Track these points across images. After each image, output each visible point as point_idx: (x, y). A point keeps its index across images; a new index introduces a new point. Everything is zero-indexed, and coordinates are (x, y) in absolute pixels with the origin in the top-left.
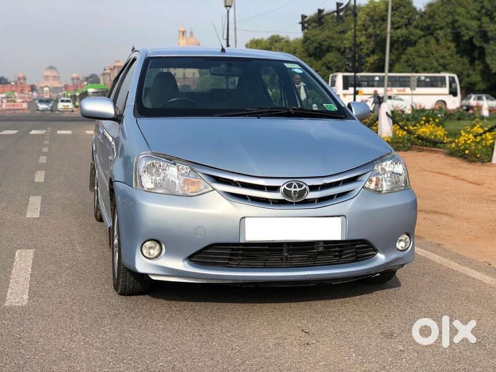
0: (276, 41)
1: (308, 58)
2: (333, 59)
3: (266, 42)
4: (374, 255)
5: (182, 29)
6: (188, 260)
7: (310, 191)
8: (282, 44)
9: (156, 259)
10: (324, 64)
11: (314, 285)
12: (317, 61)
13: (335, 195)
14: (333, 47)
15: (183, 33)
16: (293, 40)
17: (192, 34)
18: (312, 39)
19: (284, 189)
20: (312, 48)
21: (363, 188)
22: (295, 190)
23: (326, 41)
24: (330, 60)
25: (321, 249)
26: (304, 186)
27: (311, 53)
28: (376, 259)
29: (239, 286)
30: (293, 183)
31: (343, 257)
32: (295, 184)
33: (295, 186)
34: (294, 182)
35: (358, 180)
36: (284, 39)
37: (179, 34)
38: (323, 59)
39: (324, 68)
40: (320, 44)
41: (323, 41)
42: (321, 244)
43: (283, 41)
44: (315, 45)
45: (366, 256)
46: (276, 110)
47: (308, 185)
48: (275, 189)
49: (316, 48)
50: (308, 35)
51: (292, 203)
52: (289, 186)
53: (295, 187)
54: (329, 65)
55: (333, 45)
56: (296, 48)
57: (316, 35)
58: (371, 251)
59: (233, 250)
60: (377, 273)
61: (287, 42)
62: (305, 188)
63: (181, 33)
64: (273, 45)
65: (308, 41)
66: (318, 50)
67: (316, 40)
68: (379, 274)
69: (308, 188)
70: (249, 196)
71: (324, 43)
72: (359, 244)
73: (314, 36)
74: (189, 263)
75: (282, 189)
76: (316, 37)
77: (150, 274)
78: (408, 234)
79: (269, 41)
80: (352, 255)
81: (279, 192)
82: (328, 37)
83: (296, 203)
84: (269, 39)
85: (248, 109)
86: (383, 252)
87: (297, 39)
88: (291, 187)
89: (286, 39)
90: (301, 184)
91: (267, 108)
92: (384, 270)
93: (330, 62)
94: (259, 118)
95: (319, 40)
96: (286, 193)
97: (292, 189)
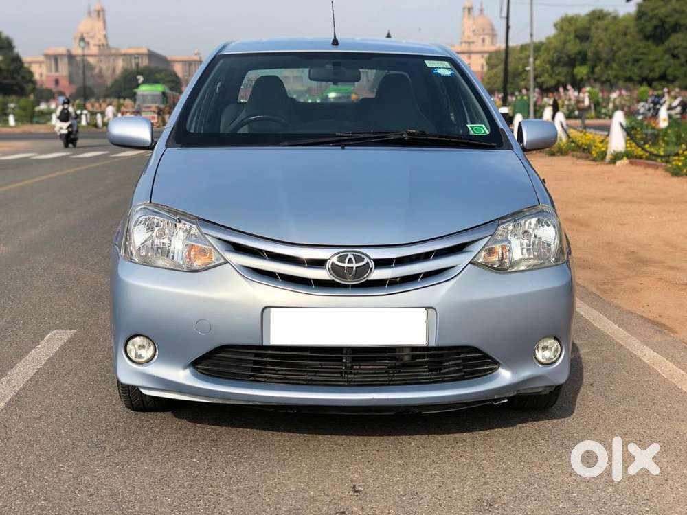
0: (599, 18)
1: (644, 42)
2: (680, 43)
3: (584, 19)
4: (494, 370)
5: (468, 4)
6: (192, 368)
7: (375, 268)
8: (606, 22)
9: (148, 364)
10: (668, 51)
11: (392, 413)
12: (657, 46)
13: (420, 274)
14: (681, 26)
15: (470, 9)
16: (624, 16)
17: (481, 10)
18: (651, 14)
19: (333, 264)
20: (649, 28)
21: (470, 263)
22: (350, 265)
23: (671, 16)
24: (676, 44)
25: (407, 358)
26: (366, 259)
27: (648, 34)
28: (497, 376)
29: (272, 410)
30: (347, 255)
31: (442, 371)
32: (350, 256)
33: (350, 259)
34: (349, 254)
35: (464, 250)
36: (610, 14)
37: (464, 11)
38: (667, 43)
39: (667, 56)
40: (663, 22)
41: (666, 17)
42: (407, 351)
43: (609, 17)
44: (655, 22)
45: (480, 371)
46: (384, 135)
47: (372, 258)
48: (319, 263)
49: (656, 27)
50: (643, 9)
51: (346, 287)
52: (342, 259)
53: (350, 261)
54: (676, 52)
55: (682, 22)
56: (627, 28)
57: (656, 8)
58: (489, 364)
59: (257, 355)
60: (503, 399)
61: (615, 18)
62: (368, 263)
63: (467, 10)
64: (594, 24)
65: (644, 18)
66: (659, 30)
67: (656, 15)
68: (506, 401)
69: (372, 264)
70: (280, 274)
71: (668, 19)
72: (463, 353)
73: (653, 10)
74: (192, 373)
75: (329, 264)
76: (656, 12)
77: (141, 387)
78: (556, 339)
79: (587, 18)
80: (457, 368)
81: (325, 268)
82: (675, 10)
83: (354, 286)
84: (588, 15)
85: (337, 134)
86: (508, 367)
87: (629, 14)
88: (343, 261)
89: (613, 15)
90: (363, 256)
91: (369, 133)
92: (515, 393)
93: (676, 48)
94: (343, 148)
95: (660, 16)
96: (335, 269)
97: (346, 265)
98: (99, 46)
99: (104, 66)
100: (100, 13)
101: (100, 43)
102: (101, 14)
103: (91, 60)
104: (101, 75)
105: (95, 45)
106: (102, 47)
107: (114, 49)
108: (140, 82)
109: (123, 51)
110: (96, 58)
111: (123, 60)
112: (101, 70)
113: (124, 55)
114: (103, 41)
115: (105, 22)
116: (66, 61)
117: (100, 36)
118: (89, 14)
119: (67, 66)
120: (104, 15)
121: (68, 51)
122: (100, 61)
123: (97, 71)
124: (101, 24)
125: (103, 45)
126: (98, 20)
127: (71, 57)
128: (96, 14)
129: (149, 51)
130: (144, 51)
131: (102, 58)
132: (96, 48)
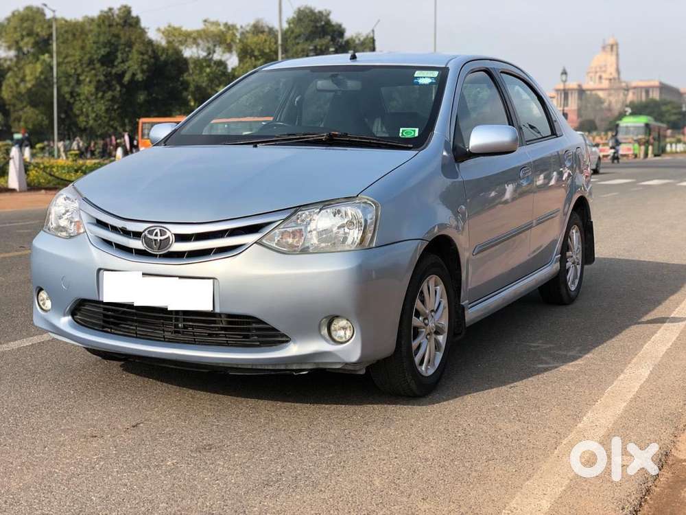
7: (175, 242)
19: (146, 236)
21: (255, 243)
22: (156, 238)
26: (169, 234)
30: (155, 230)
32: (158, 230)
33: (157, 233)
34: (157, 228)
45: (275, 342)
47: (175, 233)
48: (137, 235)
51: (155, 256)
52: (151, 232)
60: (304, 371)
62: (169, 238)
69: (172, 238)
75: (142, 236)
83: (161, 256)
88: (152, 234)
90: (166, 231)
96: (147, 241)
97: (153, 237)
98: (610, 80)
99: (613, 99)
100: (613, 47)
101: (611, 77)
102: (615, 48)
103: (601, 94)
104: (609, 109)
105: (606, 79)
106: (613, 81)
107: (625, 82)
108: (628, 114)
109: (634, 84)
110: (607, 92)
111: (634, 93)
112: (610, 103)
113: (635, 88)
114: (615, 75)
115: (617, 55)
116: (576, 95)
117: (612, 70)
118: (604, 48)
119: (576, 101)
120: (617, 48)
121: (579, 86)
122: (610, 95)
123: (606, 104)
124: (613, 58)
125: (614, 79)
126: (612, 55)
127: (581, 92)
128: (609, 47)
129: (661, 83)
130: (657, 83)
131: (612, 92)
132: (607, 82)
